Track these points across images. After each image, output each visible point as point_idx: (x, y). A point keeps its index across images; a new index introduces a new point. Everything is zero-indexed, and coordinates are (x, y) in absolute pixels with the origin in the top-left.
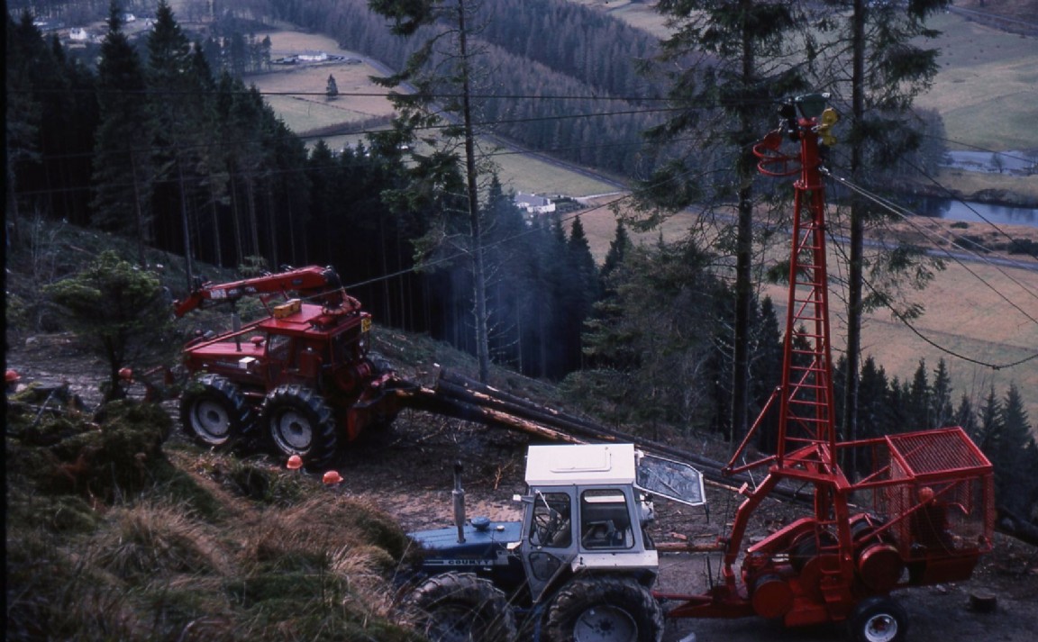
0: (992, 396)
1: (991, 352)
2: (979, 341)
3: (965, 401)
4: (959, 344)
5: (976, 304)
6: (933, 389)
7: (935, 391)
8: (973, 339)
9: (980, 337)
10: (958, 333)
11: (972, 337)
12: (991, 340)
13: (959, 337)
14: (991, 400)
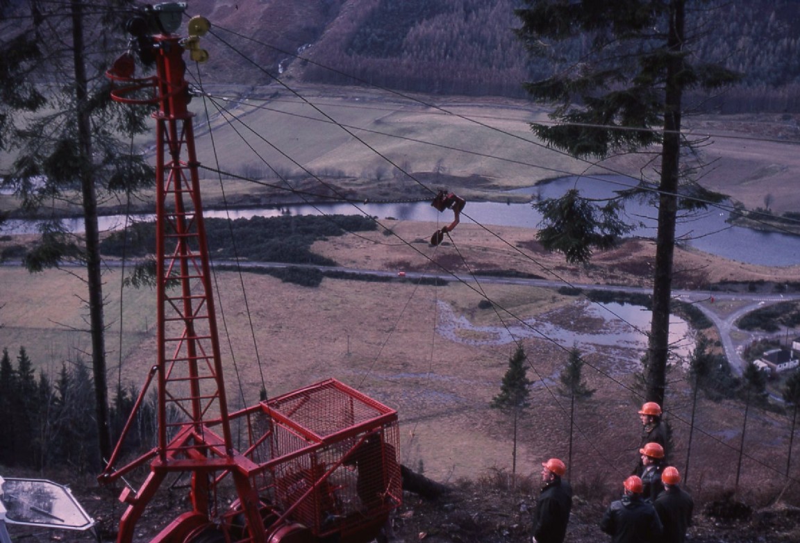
0: (64, 370)
1: (47, 336)
2: (36, 329)
3: (43, 378)
4: (20, 333)
5: (29, 300)
6: (19, 373)
7: (20, 374)
8: (31, 329)
9: (35, 325)
10: (18, 325)
11: (29, 327)
12: (45, 327)
13: (19, 328)
14: (63, 373)
